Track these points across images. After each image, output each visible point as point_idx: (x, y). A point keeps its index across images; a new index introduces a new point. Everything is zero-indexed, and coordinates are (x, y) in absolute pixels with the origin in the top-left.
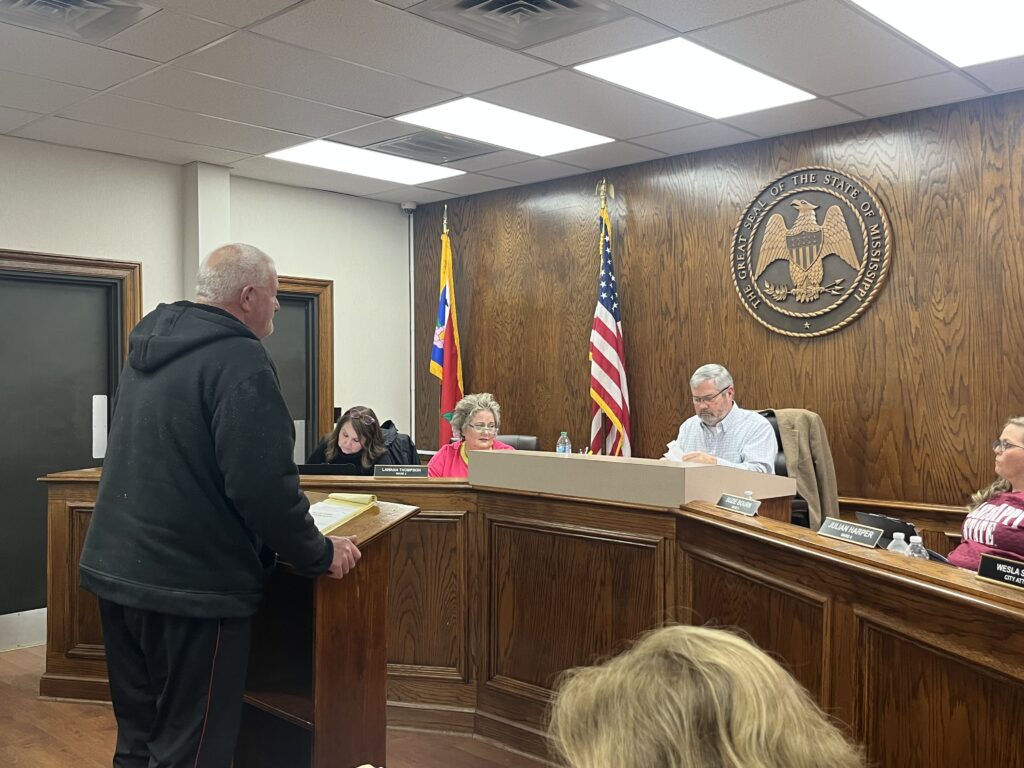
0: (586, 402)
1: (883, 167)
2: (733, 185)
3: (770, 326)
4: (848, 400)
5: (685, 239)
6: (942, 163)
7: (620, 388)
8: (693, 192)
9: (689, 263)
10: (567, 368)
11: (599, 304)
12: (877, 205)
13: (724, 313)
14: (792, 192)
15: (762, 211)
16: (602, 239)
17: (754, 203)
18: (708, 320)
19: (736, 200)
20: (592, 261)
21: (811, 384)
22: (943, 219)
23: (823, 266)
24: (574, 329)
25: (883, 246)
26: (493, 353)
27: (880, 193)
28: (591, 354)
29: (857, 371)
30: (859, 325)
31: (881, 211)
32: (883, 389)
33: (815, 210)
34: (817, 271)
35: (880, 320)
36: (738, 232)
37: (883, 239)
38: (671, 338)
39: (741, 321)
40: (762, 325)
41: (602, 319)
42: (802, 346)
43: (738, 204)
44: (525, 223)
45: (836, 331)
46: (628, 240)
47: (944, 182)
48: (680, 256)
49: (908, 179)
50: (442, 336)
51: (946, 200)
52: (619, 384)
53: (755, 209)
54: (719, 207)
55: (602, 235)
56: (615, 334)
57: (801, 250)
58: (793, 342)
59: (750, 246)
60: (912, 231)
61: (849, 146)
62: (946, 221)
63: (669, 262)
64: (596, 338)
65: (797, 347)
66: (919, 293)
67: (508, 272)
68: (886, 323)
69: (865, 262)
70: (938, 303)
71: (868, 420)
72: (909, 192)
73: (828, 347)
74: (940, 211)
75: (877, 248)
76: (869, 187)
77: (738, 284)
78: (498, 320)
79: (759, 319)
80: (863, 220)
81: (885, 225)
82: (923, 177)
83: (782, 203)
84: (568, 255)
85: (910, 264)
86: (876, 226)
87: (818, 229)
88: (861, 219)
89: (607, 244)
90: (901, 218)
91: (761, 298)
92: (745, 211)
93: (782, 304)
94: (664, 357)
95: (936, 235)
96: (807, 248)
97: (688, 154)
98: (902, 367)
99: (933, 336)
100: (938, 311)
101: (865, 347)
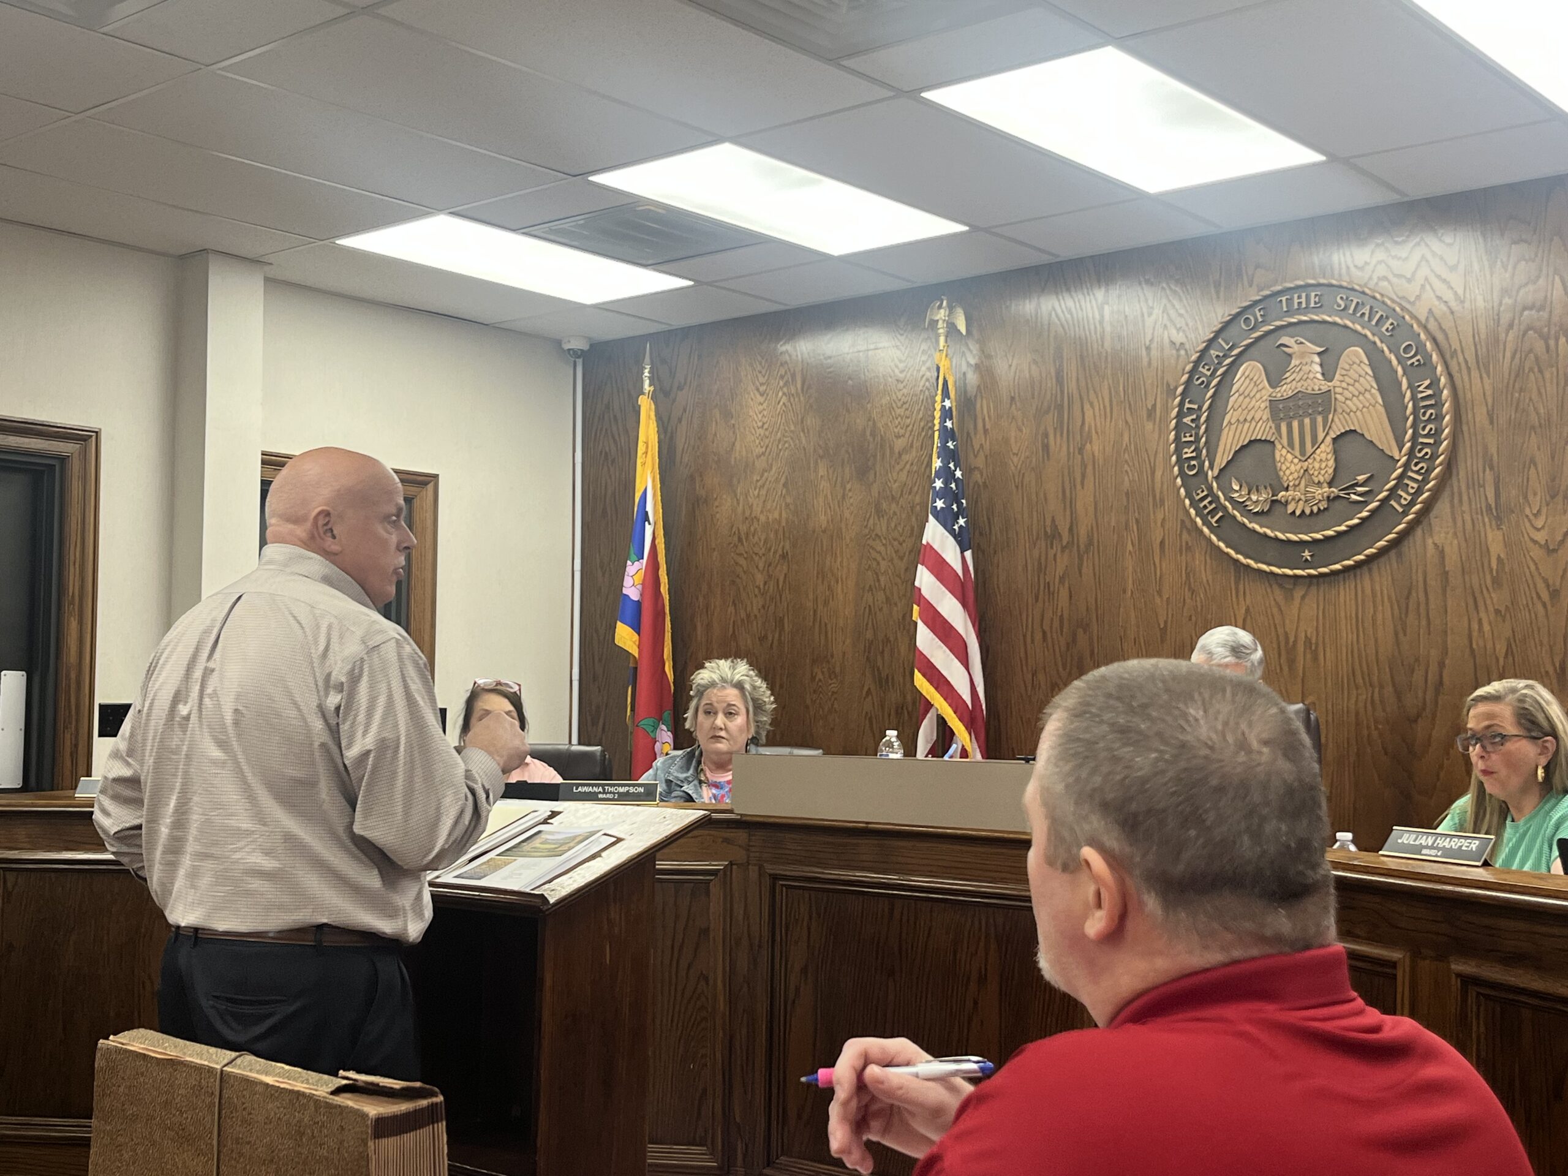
0: (905, 697)
1: (1437, 284)
2: (1172, 312)
3: (1240, 557)
4: (1381, 687)
5: (1087, 406)
6: (1538, 277)
7: (967, 668)
8: (1101, 322)
9: (1095, 447)
10: (869, 635)
11: (931, 517)
12: (1429, 345)
13: (1157, 535)
14: (1278, 323)
15: (1225, 356)
16: (938, 406)
17: (1211, 342)
18: (1130, 547)
19: (1179, 338)
20: (917, 444)
21: (1315, 659)
22: (1541, 371)
23: (1335, 452)
24: (884, 565)
25: (1439, 417)
26: (731, 609)
27: (1432, 326)
28: (915, 607)
29: (1396, 634)
30: (1400, 555)
31: (1435, 357)
32: (1442, 665)
33: (1319, 354)
34: (1323, 460)
35: (1435, 544)
36: (1184, 394)
37: (1439, 405)
38: (1062, 579)
39: (1188, 548)
40: (1227, 554)
41: (935, 547)
42: (1298, 593)
43: (1182, 344)
44: (793, 376)
45: (1359, 565)
46: (983, 407)
47: (1542, 308)
48: (1078, 437)
49: (1480, 303)
50: (639, 578)
51: (1546, 339)
52: (965, 662)
53: (1213, 353)
54: (1148, 349)
55: (938, 398)
56: (960, 573)
57: (1295, 424)
58: (1281, 586)
59: (1203, 419)
60: (1489, 393)
61: (1378, 245)
62: (1547, 375)
63: (1059, 447)
64: (925, 579)
65: (1289, 597)
66: (1503, 499)
67: (760, 464)
68: (1447, 550)
69: (1408, 445)
70: (1535, 515)
71: (1416, 721)
72: (1482, 327)
73: (1345, 594)
74: (1537, 358)
75: (1429, 420)
76: (1413, 317)
77: (1183, 485)
78: (741, 549)
79: (1222, 545)
80: (1405, 373)
81: (1443, 380)
82: (1507, 301)
83: (1262, 343)
84: (873, 434)
85: (1486, 448)
86: (1427, 382)
87: (1324, 389)
88: (1400, 370)
89: (947, 414)
90: (1469, 369)
91: (1225, 508)
92: (1194, 357)
93: (1263, 519)
94: (1049, 614)
95: (1531, 399)
96: (1307, 421)
97: (1092, 257)
98: (1475, 626)
99: (1528, 573)
100: (1535, 528)
101: (1410, 593)
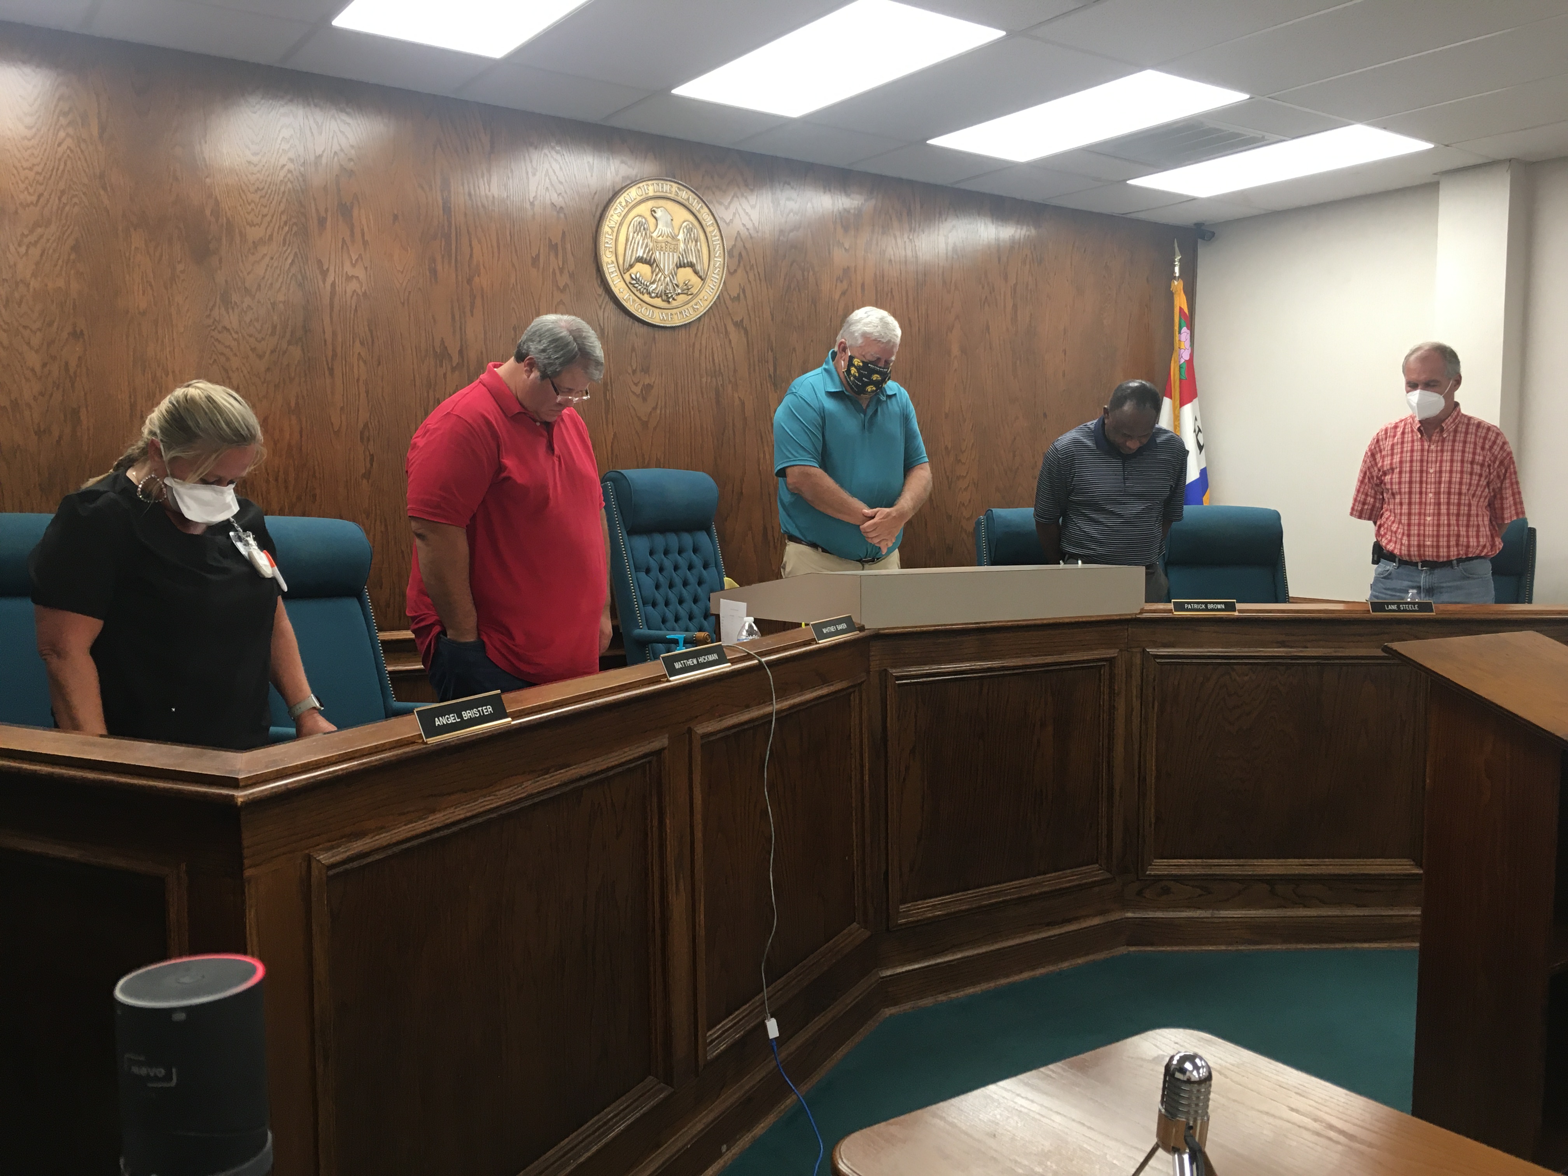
5: (475, 243)
9: (484, 281)
19: (559, 201)
32: (742, 481)
48: (466, 267)
49: (768, 235)
51: (802, 271)
62: (803, 295)
63: (447, 273)
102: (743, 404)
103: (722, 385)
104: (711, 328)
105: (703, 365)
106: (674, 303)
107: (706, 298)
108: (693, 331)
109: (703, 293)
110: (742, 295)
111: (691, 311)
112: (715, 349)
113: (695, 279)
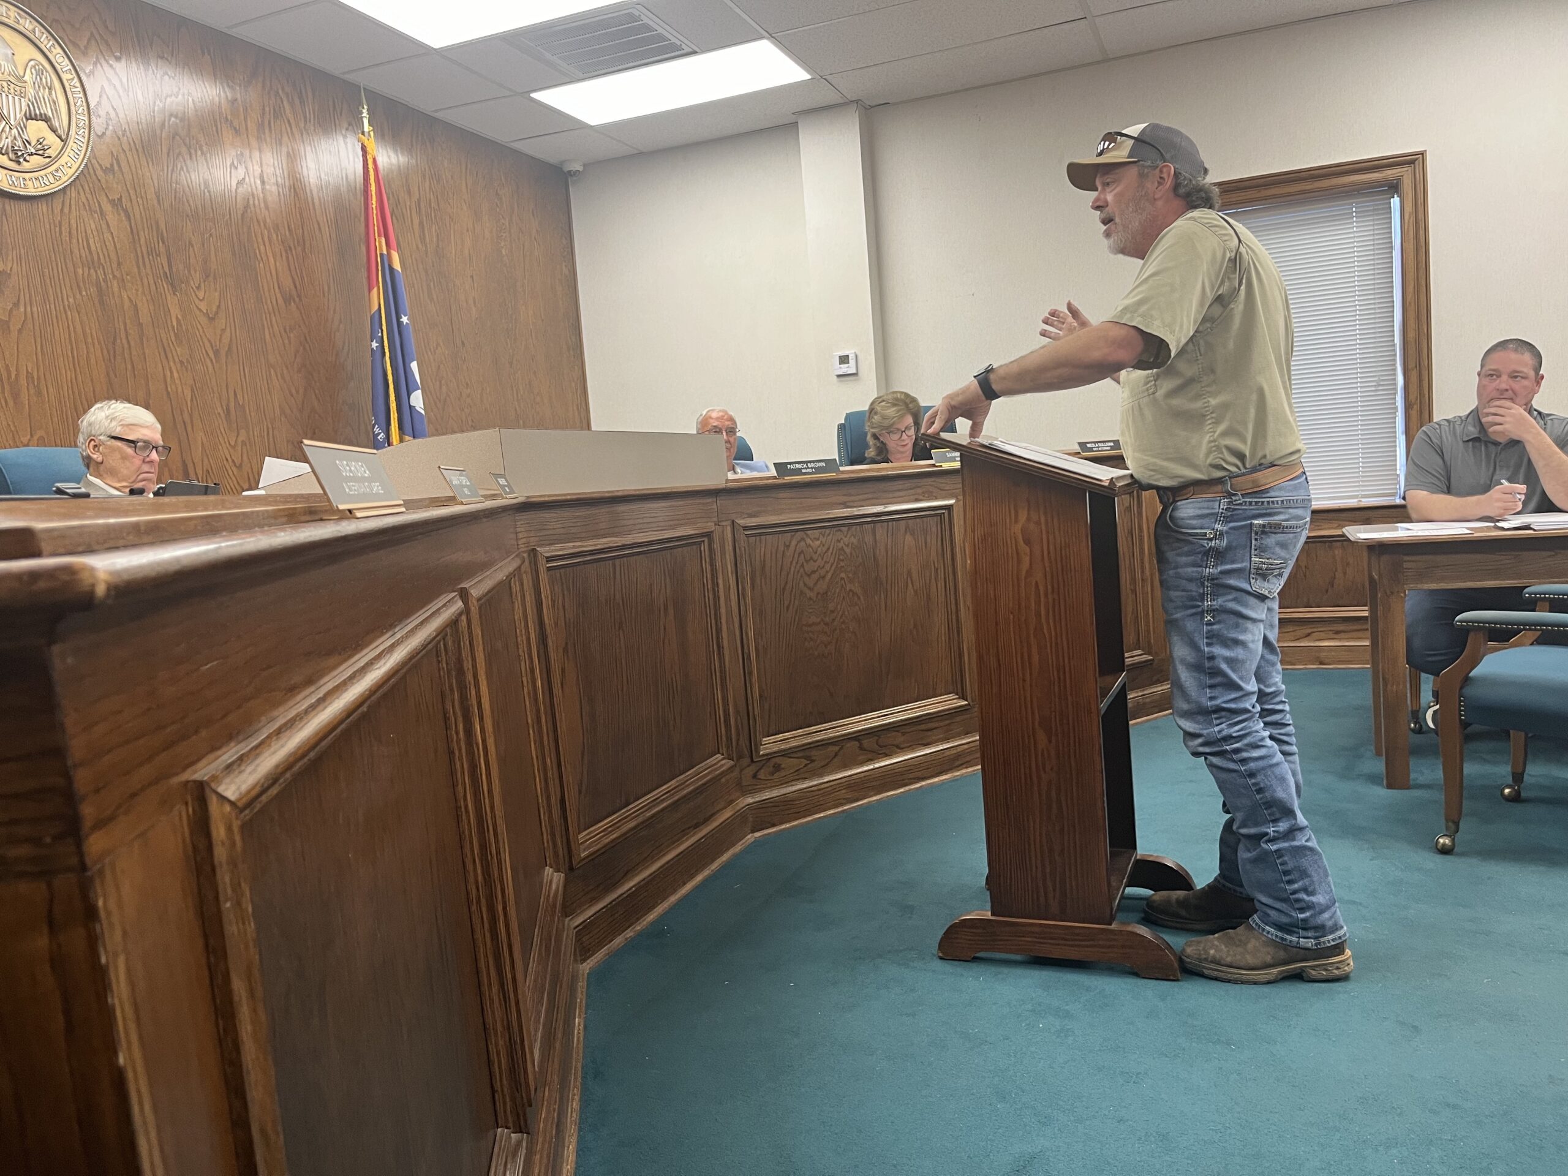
98: (168, 374)
99: (198, 334)
100: (199, 299)
101: (115, 338)
102: (136, 306)
103: (105, 280)
104: (81, 204)
105: (76, 251)
106: (26, 166)
107: (69, 165)
108: (57, 203)
109: (64, 159)
110: (116, 167)
111: (52, 180)
112: (89, 232)
113: (51, 139)
